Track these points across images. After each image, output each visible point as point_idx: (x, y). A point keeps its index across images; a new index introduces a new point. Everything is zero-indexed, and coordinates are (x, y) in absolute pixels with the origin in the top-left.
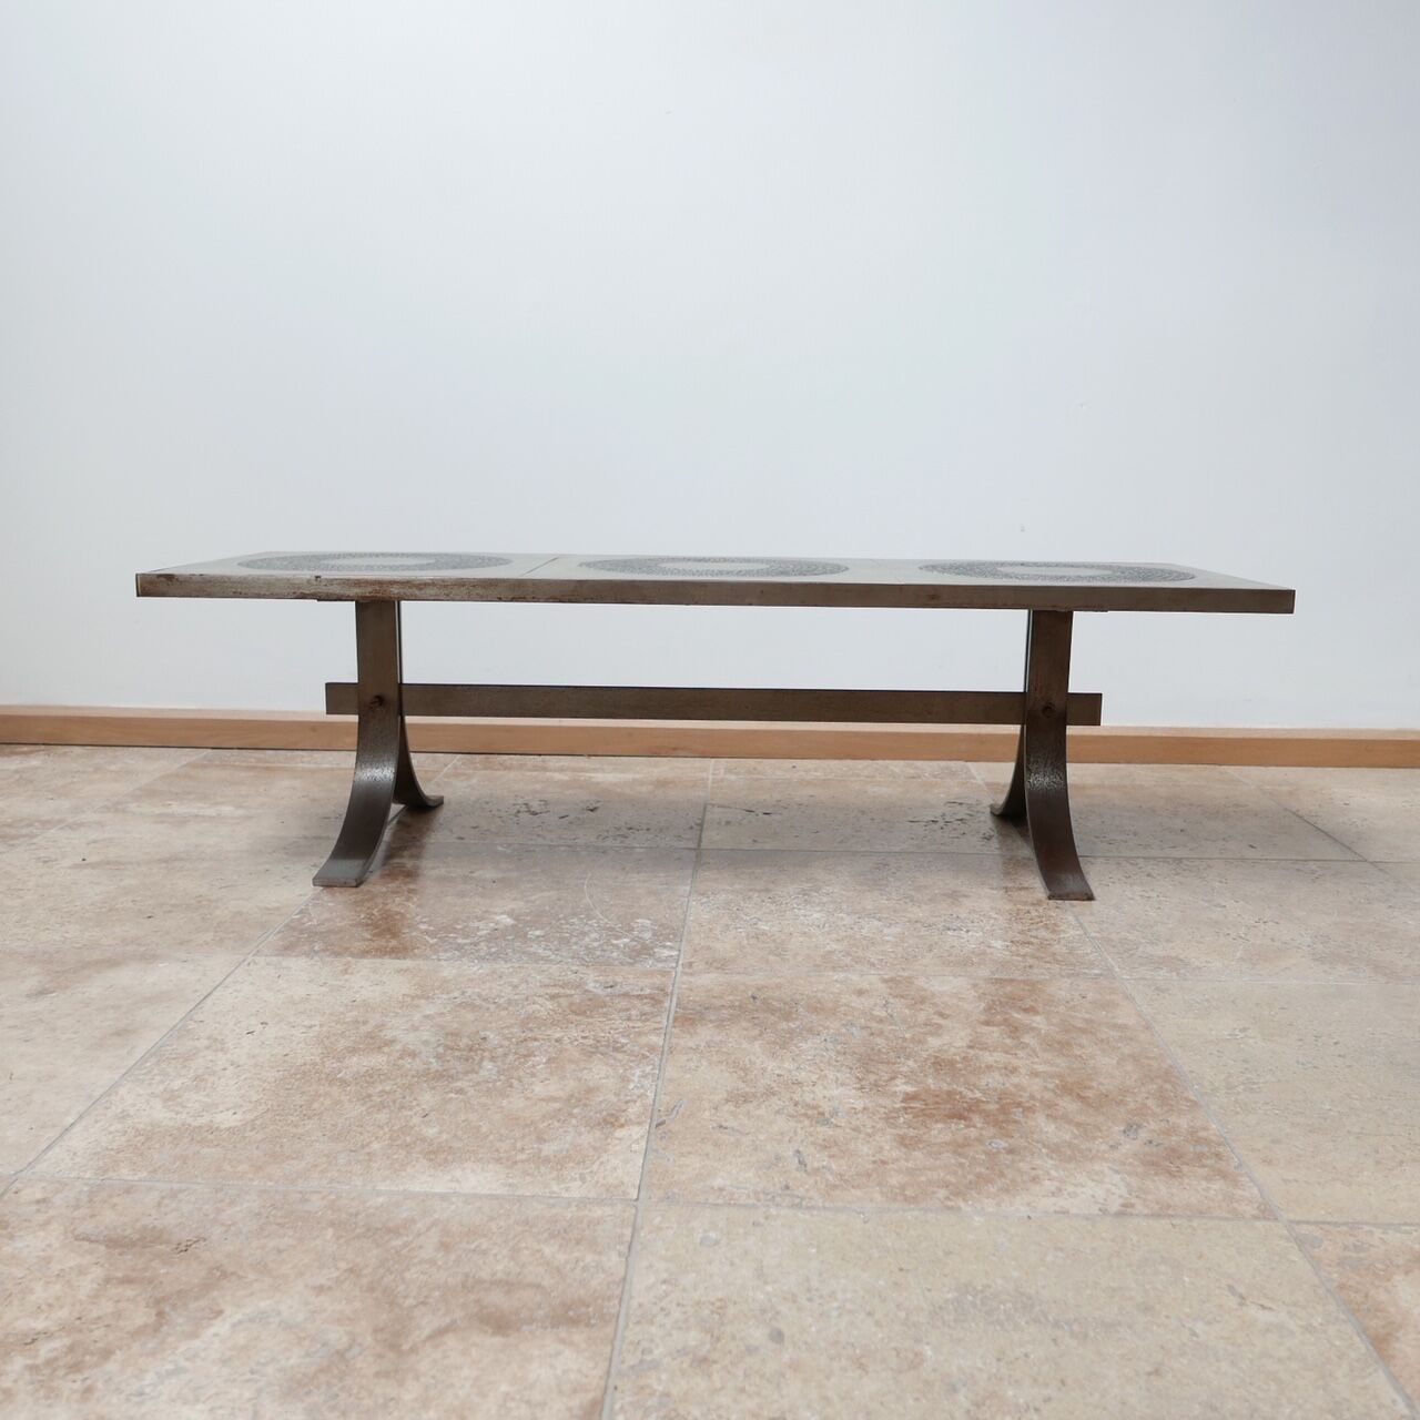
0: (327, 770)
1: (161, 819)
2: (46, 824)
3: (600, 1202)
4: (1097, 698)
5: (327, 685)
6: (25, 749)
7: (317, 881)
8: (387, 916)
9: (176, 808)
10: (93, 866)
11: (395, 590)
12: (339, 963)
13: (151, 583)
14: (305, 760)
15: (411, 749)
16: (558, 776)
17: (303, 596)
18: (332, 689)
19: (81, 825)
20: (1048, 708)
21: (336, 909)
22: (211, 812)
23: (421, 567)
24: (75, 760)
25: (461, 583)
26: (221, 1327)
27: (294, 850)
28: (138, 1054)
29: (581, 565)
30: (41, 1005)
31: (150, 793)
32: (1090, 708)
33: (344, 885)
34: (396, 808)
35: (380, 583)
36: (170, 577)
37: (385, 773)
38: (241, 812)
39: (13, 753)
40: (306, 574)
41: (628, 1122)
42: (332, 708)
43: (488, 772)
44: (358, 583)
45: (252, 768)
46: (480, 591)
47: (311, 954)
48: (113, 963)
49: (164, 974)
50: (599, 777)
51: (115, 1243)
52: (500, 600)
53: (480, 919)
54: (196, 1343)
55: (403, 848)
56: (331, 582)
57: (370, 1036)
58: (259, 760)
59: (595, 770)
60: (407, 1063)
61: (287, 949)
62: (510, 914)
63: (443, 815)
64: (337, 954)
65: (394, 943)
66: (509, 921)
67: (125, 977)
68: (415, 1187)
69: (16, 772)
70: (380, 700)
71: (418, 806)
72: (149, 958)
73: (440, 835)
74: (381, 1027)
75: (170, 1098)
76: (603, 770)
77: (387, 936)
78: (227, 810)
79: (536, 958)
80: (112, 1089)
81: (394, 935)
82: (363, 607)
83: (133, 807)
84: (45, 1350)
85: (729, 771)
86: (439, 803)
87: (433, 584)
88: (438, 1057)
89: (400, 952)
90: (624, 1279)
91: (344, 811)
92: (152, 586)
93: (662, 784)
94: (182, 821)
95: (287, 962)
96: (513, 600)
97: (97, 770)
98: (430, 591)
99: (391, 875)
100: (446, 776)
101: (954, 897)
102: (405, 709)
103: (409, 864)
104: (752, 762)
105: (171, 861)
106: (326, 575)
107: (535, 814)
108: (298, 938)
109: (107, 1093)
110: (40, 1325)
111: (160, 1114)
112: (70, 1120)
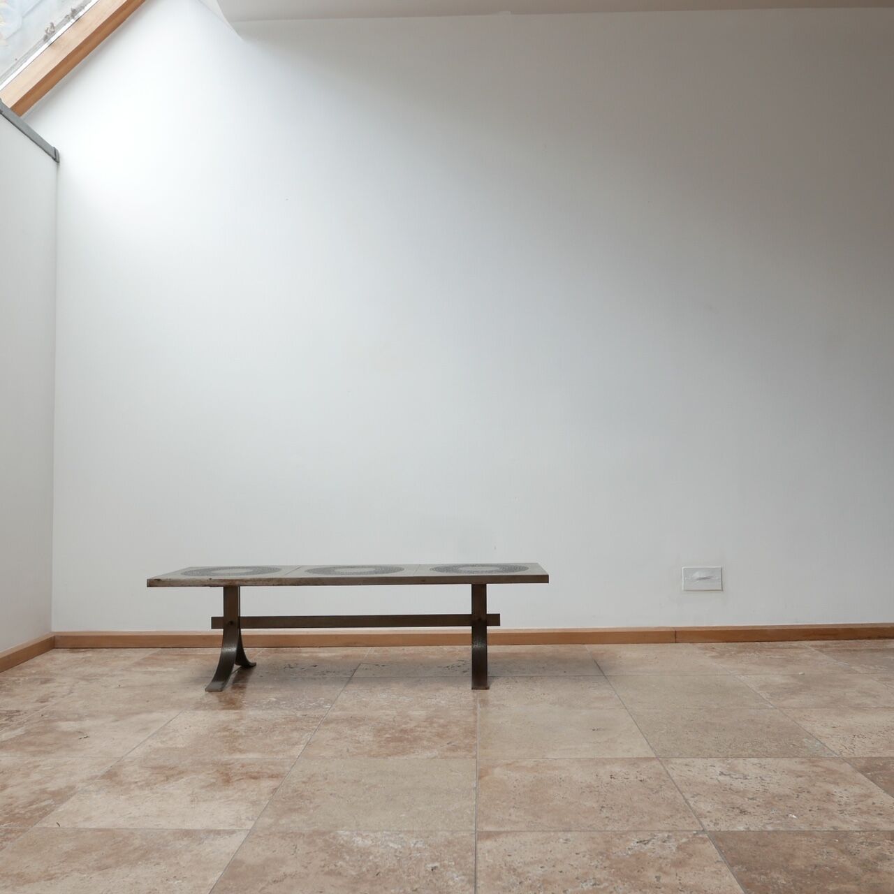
0: (210, 655)
1: (146, 673)
2: (102, 675)
3: (287, 759)
4: (498, 616)
5: (212, 618)
6: (83, 650)
7: (206, 690)
8: (231, 699)
9: (150, 669)
10: (123, 687)
11: (237, 583)
12: (214, 712)
13: (153, 582)
14: (200, 652)
15: (244, 646)
17: (205, 586)
18: (214, 619)
19: (114, 675)
20: (480, 620)
21: (213, 698)
22: (165, 670)
23: (247, 574)
24: (105, 653)
25: (260, 580)
27: (197, 681)
28: (151, 734)
29: (306, 571)
30: (117, 723)
31: (139, 664)
32: (495, 620)
33: (217, 691)
34: (236, 667)
35: (232, 580)
36: (159, 580)
37: (234, 649)
38: (176, 670)
39: (78, 652)
40: (206, 578)
41: (300, 744)
42: (214, 627)
43: (277, 654)
44: (225, 580)
45: (178, 655)
46: (267, 582)
47: (204, 710)
48: (138, 713)
49: (155, 716)
50: (321, 655)
51: (152, 768)
52: (274, 585)
53: (264, 699)
54: (177, 782)
55: (239, 680)
56: (215, 580)
57: (225, 728)
58: (181, 652)
59: (320, 652)
60: (235, 734)
61: (197, 709)
62: (275, 698)
63: (256, 670)
64: (213, 710)
65: (233, 706)
66: (274, 700)
67: (143, 716)
69: (83, 658)
70: (232, 623)
71: (247, 667)
72: (151, 712)
73: (255, 675)
74: (228, 726)
75: (163, 742)
76: (324, 652)
77: (231, 704)
78: (170, 669)
79: (282, 709)
80: (145, 741)
81: (234, 704)
82: (226, 589)
83: (133, 669)
85: (375, 651)
86: (255, 665)
87: (251, 580)
88: (245, 732)
89: (237, 708)
90: (290, 771)
91: (216, 668)
92: (152, 583)
93: (346, 656)
94: (154, 673)
95: (197, 712)
96: (278, 585)
97: (116, 657)
98: (249, 583)
99: (234, 688)
100: (259, 656)
101: (438, 690)
102: (241, 626)
103: (240, 684)
104: (387, 648)
105: (152, 686)
106: (214, 578)
107: (291, 668)
108: (199, 706)
110: (137, 780)
111: (160, 745)
112: (135, 747)
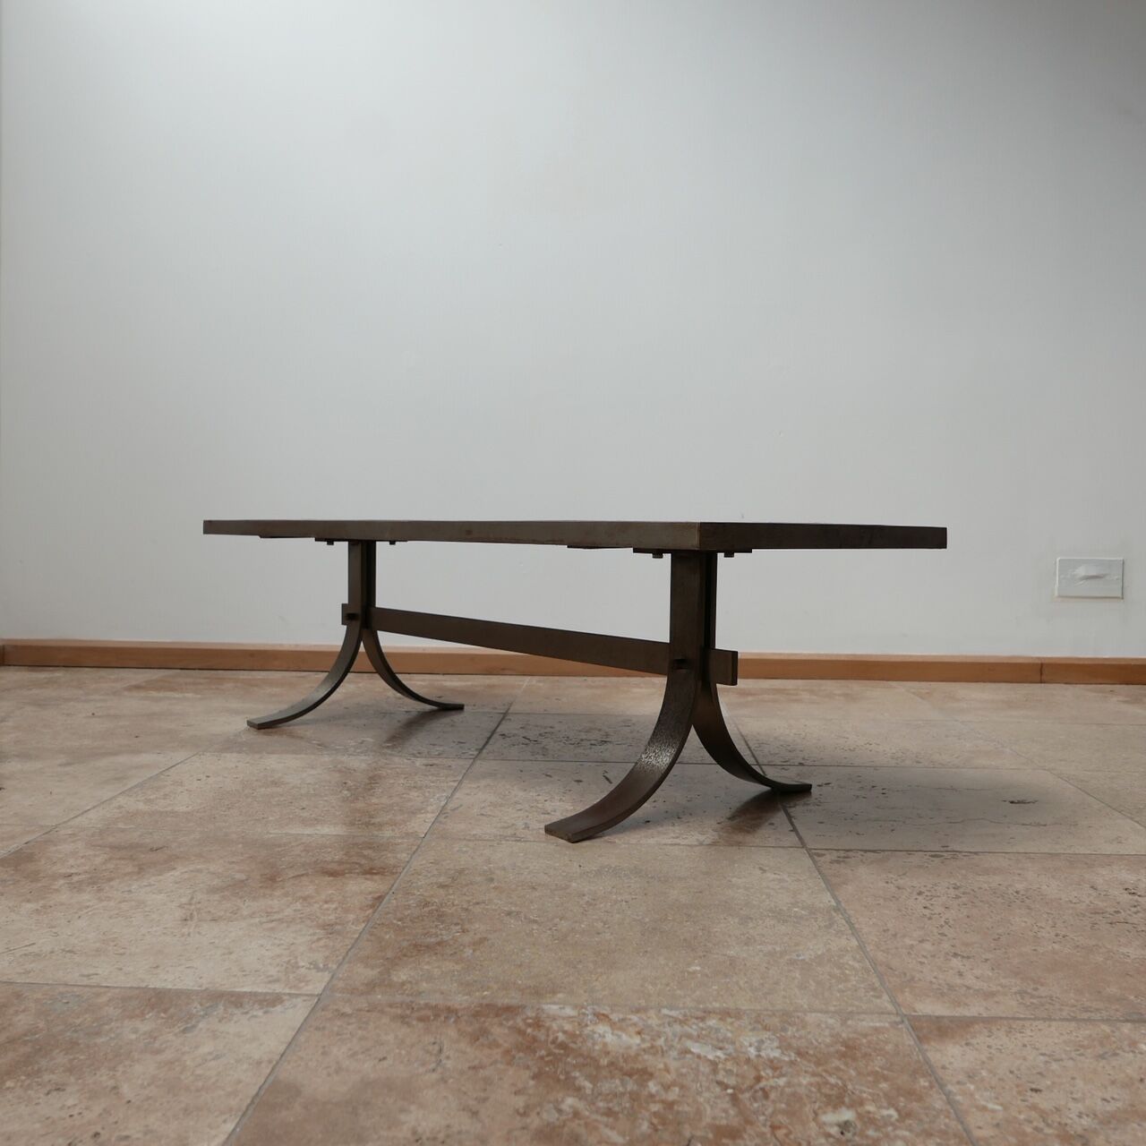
1: (145, 698)
2: (68, 700)
3: (401, 838)
7: (248, 725)
9: (155, 694)
10: (99, 717)
16: (419, 683)
19: (89, 701)
22: (179, 696)
26: (176, 873)
28: (128, 786)
30: (68, 769)
31: (137, 688)
38: (200, 697)
41: (426, 812)
45: (206, 678)
47: (239, 752)
48: (112, 755)
49: (145, 758)
51: (113, 847)
53: (351, 740)
54: (160, 877)
57: (275, 781)
58: (212, 675)
59: (445, 681)
61: (225, 750)
64: (256, 752)
65: (294, 748)
67: (121, 759)
68: (293, 832)
72: (138, 752)
74: (281, 778)
75: (148, 801)
76: (452, 681)
78: (189, 695)
80: (113, 798)
84: (75, 878)
90: (408, 862)
94: (159, 700)
95: (225, 755)
105: (151, 715)
109: (111, 799)
110: (73, 871)
111: (141, 806)
112: (88, 808)
